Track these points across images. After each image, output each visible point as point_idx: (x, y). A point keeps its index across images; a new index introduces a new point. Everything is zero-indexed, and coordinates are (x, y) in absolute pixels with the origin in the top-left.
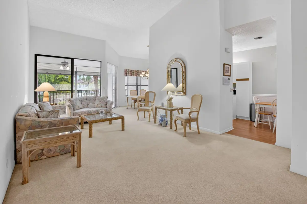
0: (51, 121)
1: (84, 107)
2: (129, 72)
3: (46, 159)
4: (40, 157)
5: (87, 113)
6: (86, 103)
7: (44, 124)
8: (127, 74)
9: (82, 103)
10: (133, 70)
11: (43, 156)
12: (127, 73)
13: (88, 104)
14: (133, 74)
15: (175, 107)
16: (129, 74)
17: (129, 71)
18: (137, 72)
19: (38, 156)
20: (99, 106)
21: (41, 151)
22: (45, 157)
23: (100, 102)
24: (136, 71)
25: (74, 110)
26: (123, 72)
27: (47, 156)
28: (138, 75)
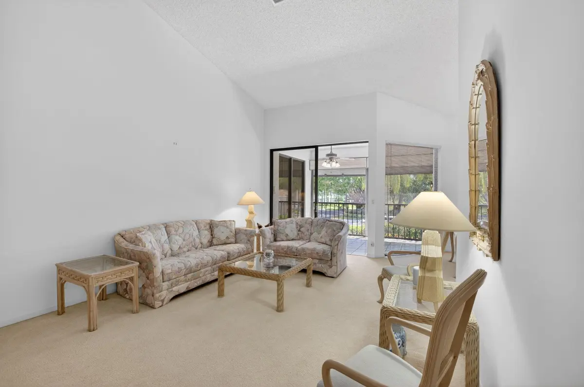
1: (298, 239)
4: (126, 294)
6: (308, 230)
9: (302, 229)
13: (311, 234)
19: (124, 292)
20: (323, 240)
22: (128, 297)
25: (275, 240)
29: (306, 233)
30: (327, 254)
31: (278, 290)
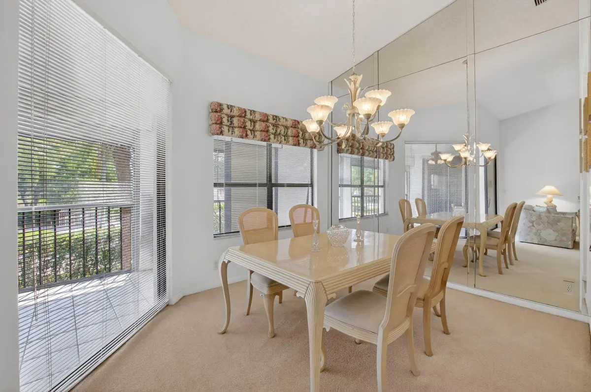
2: (232, 117)
10: (253, 112)
12: (225, 122)
14: (253, 131)
16: (231, 127)
17: (236, 112)
18: (271, 120)
24: (265, 119)
28: (275, 134)
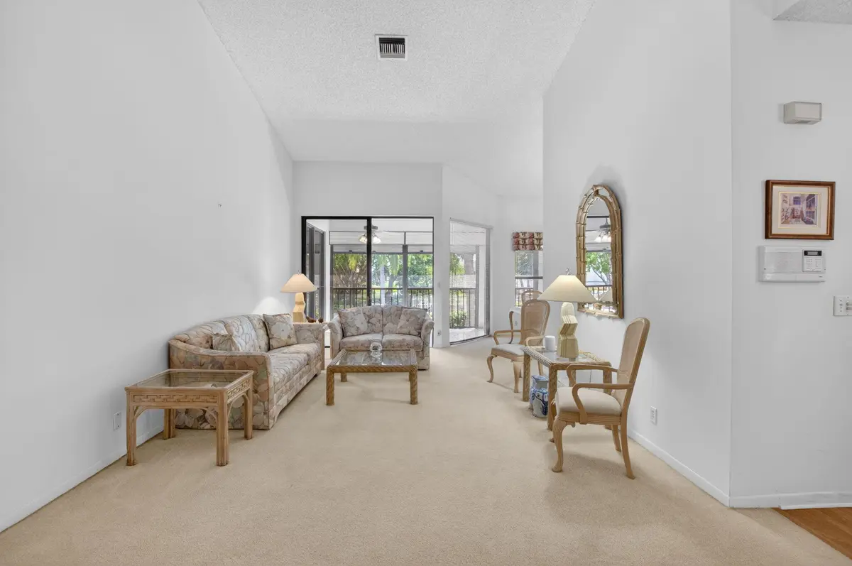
0: (214, 357)
1: (373, 332)
2: (525, 239)
3: (209, 431)
4: (201, 424)
5: (366, 345)
6: (380, 320)
7: (203, 361)
8: (521, 246)
9: (371, 321)
11: (205, 424)
12: (521, 242)
13: (384, 325)
15: (590, 357)
16: (525, 245)
19: (198, 421)
20: (405, 330)
21: (201, 413)
22: (208, 427)
23: (408, 321)
25: (344, 336)
26: (509, 242)
27: (211, 426)
29: (378, 324)
30: (420, 344)
31: (412, 388)
